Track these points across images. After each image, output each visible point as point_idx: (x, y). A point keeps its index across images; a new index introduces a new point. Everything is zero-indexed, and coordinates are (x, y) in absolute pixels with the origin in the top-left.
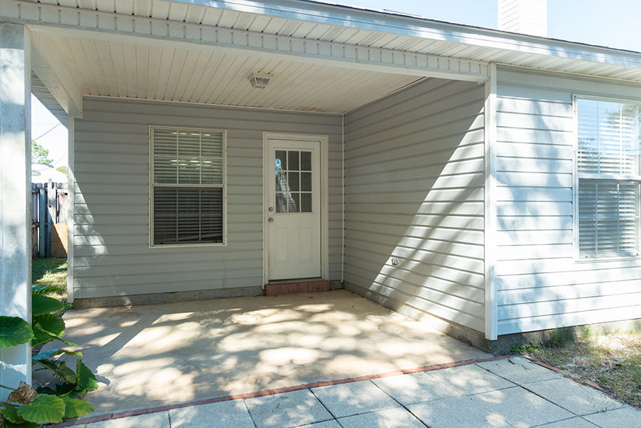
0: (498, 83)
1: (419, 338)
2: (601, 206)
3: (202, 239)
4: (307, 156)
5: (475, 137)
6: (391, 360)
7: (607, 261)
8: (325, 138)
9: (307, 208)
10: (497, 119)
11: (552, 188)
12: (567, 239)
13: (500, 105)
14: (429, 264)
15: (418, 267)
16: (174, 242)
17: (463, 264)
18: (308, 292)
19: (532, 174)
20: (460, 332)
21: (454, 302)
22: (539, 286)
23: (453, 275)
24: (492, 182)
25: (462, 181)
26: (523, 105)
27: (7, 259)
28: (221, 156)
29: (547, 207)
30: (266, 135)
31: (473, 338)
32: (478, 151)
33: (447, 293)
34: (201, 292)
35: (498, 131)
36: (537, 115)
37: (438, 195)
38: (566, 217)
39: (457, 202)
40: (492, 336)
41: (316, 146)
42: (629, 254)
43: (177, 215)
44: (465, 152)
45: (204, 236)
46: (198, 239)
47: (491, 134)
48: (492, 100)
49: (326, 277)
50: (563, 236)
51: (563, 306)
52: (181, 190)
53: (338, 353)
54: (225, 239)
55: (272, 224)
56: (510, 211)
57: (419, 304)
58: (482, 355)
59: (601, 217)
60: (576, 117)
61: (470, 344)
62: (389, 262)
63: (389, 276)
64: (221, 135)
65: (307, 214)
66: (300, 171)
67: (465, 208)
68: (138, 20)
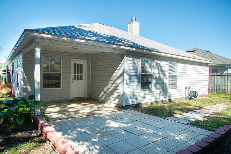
0: (127, 54)
1: (110, 108)
2: (145, 79)
3: (55, 87)
4: (81, 65)
5: (122, 65)
6: (106, 111)
7: (146, 90)
8: (86, 61)
9: (81, 79)
10: (126, 61)
11: (136, 76)
12: (139, 86)
13: (127, 59)
14: (112, 92)
15: (109, 93)
16: (48, 88)
17: (119, 91)
18: (82, 101)
19: (133, 73)
20: (118, 106)
21: (117, 100)
22: (134, 95)
23: (117, 94)
24: (125, 74)
25: (119, 74)
26: (131, 59)
27: (37, 89)
28: (60, 65)
29: (135, 80)
30: (72, 59)
31: (121, 107)
32: (122, 68)
33: (116, 98)
34: (55, 101)
35: (126, 64)
36: (133, 61)
37: (114, 77)
38: (139, 82)
39: (118, 78)
40: (124, 105)
41: (84, 63)
42: (150, 89)
43: (49, 80)
44: (120, 68)
45: (56, 86)
46: (54, 87)
47: (125, 65)
48: (125, 58)
49: (86, 97)
50: (138, 85)
51: (138, 99)
52: (50, 74)
53: (95, 110)
54: (61, 87)
55: (73, 83)
56: (128, 80)
57: (110, 101)
58: (122, 109)
59: (145, 82)
60: (140, 61)
61: (120, 108)
62: (103, 92)
63: (103, 95)
64: (60, 59)
65: (81, 80)
66: (77, 69)
67: (120, 80)
68: (61, 42)
